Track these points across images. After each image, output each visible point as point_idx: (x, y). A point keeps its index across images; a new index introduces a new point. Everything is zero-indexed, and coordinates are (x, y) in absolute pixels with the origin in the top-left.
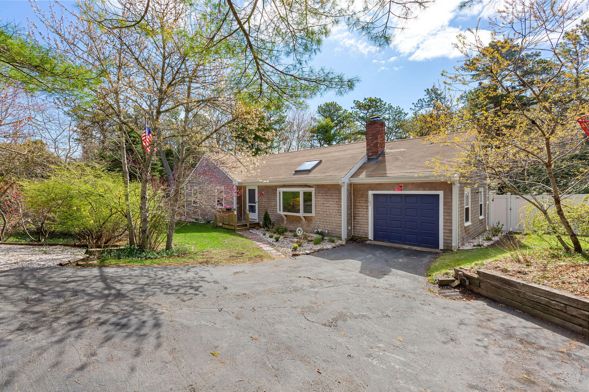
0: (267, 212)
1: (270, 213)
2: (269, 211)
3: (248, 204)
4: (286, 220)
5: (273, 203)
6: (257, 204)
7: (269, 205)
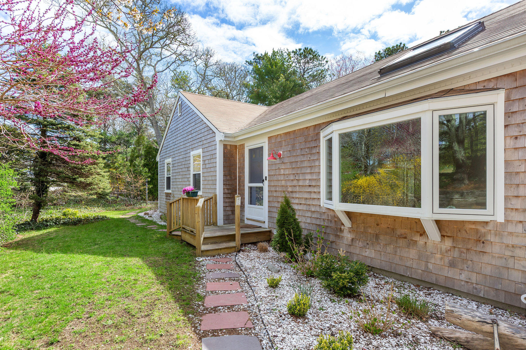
0: (288, 203)
1: (300, 207)
2: (296, 201)
3: (247, 184)
4: (351, 230)
5: (308, 177)
6: (266, 183)
7: (295, 183)
